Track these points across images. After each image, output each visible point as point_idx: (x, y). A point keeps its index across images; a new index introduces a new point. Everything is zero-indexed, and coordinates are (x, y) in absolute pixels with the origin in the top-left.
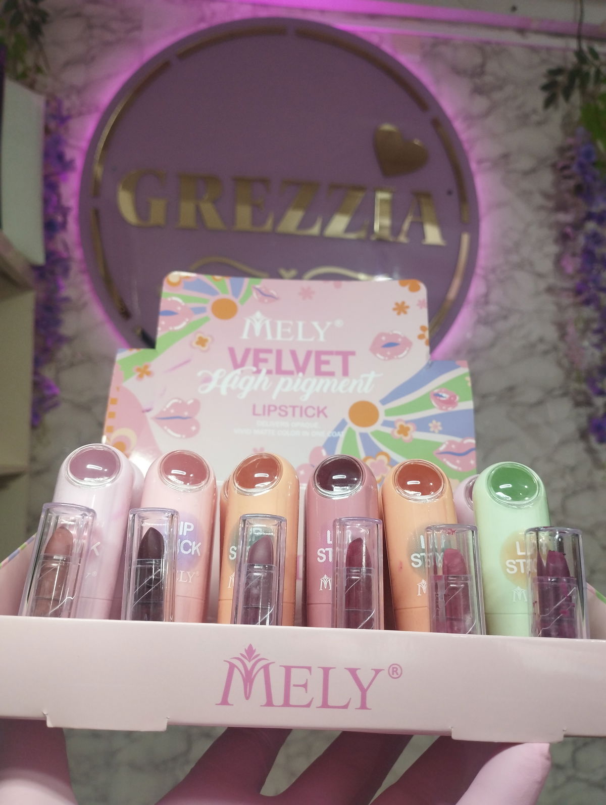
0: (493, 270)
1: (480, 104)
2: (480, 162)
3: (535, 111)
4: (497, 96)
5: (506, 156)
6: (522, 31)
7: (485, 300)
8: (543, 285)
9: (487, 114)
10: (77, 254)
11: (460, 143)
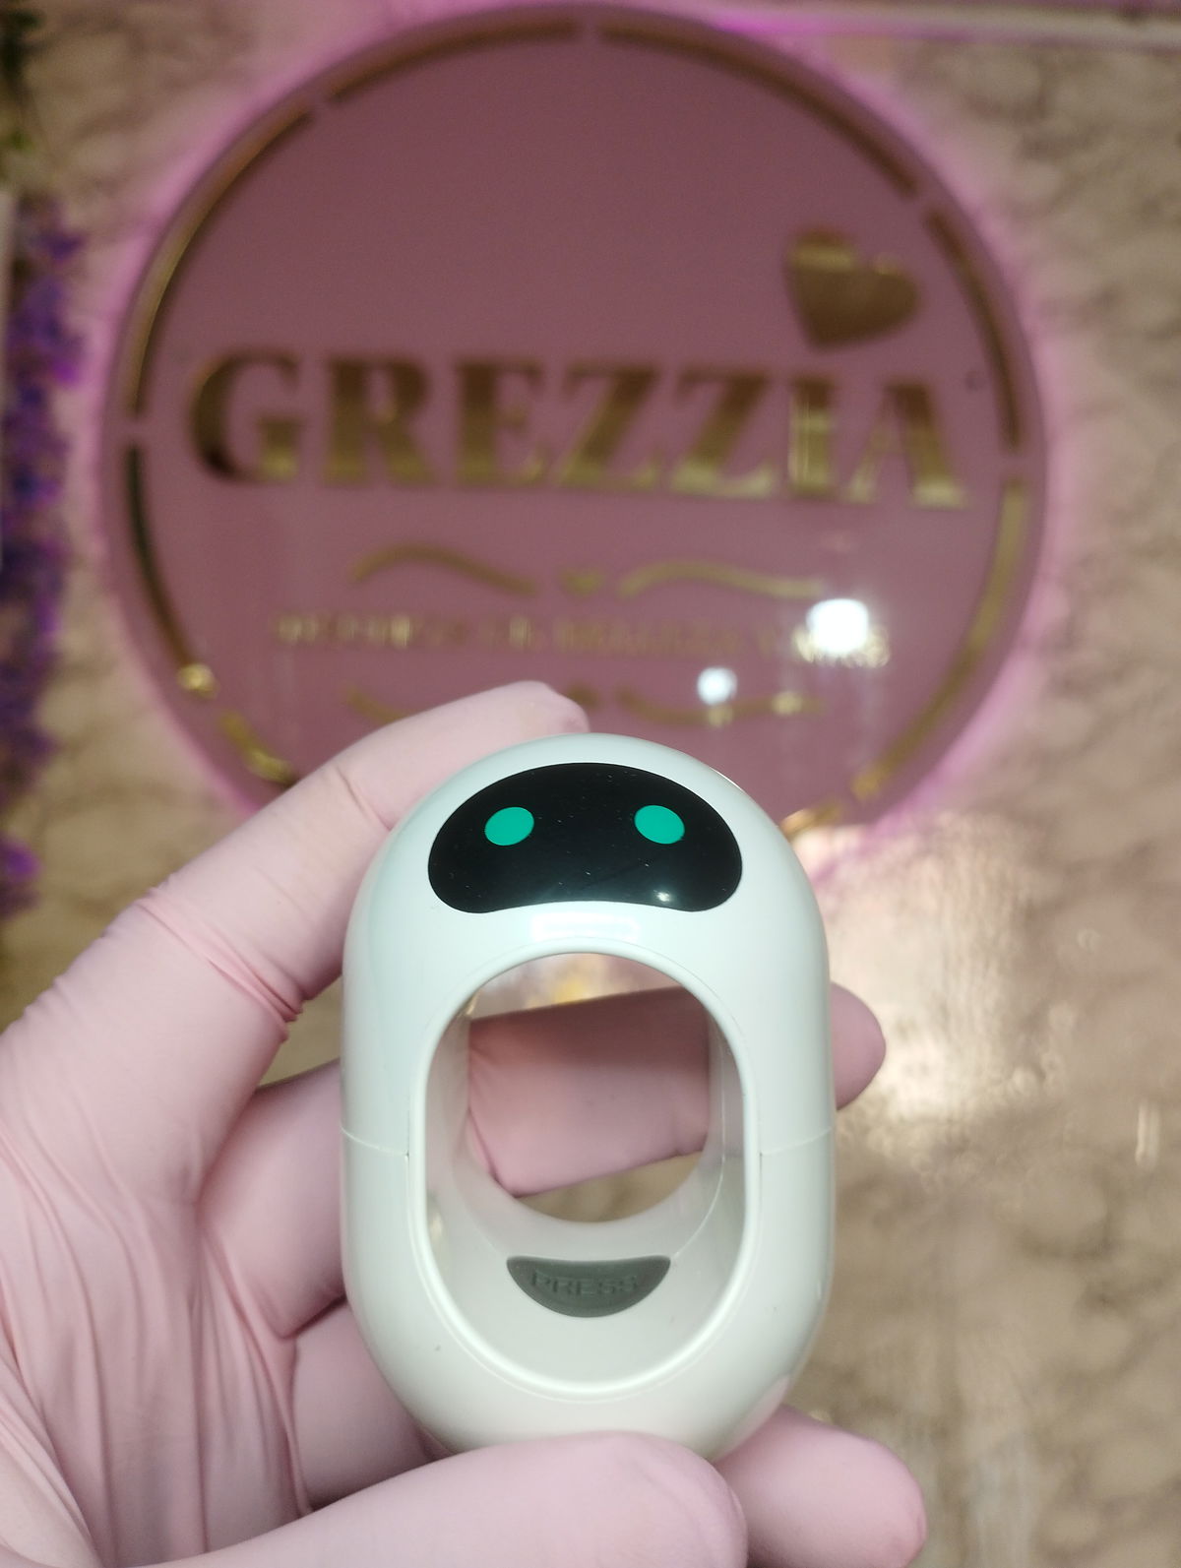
0: (1086, 564)
1: (1041, 180)
2: (1051, 312)
4: (1082, 161)
5: (1106, 298)
6: (1134, 12)
7: (1068, 638)
9: (1056, 203)
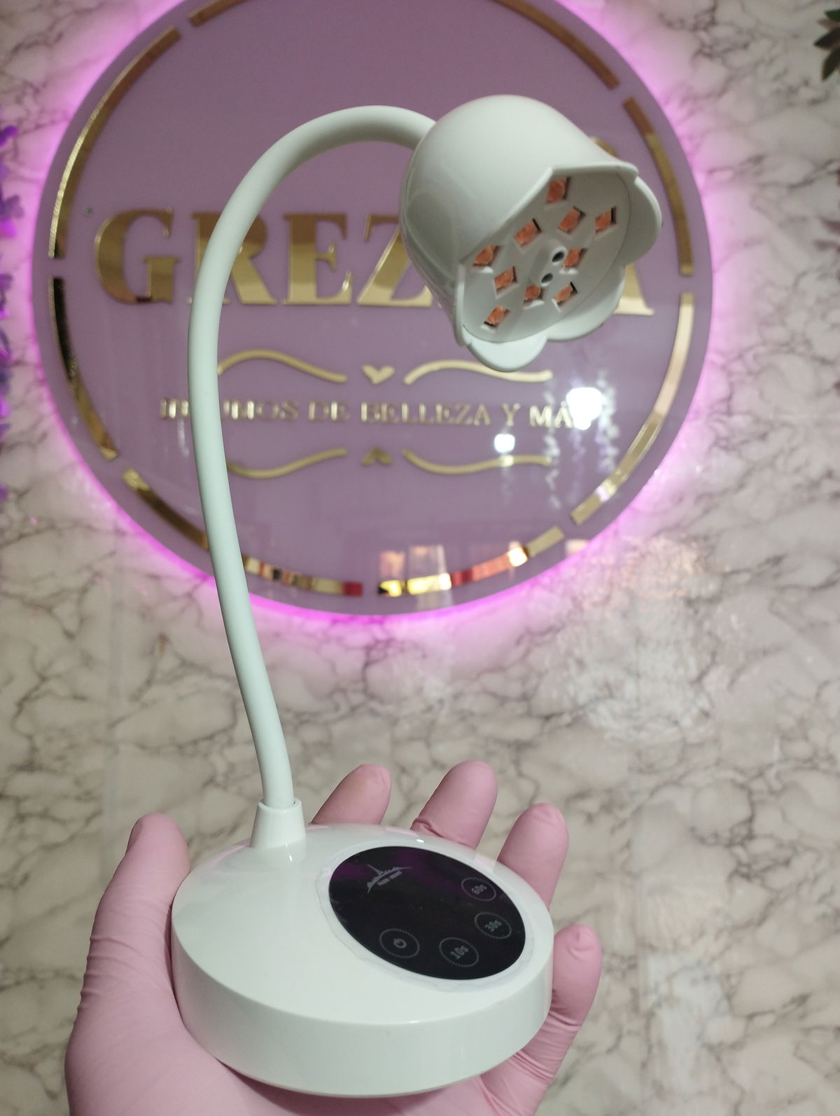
0: (740, 356)
1: (711, 73)
2: (711, 171)
3: (806, 83)
4: (740, 59)
5: (758, 159)
7: (727, 406)
8: (829, 378)
9: (723, 91)
10: (32, 354)
11: (676, 141)
